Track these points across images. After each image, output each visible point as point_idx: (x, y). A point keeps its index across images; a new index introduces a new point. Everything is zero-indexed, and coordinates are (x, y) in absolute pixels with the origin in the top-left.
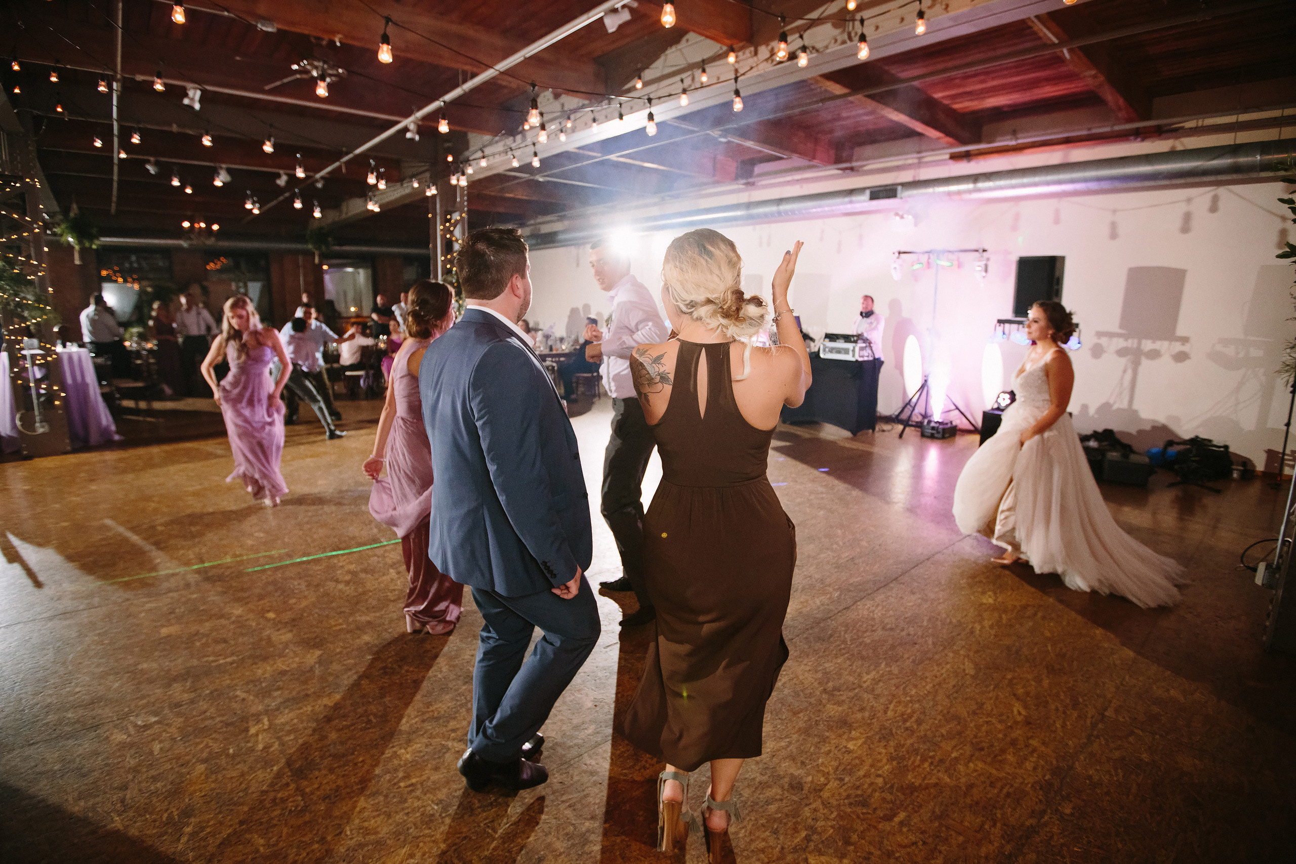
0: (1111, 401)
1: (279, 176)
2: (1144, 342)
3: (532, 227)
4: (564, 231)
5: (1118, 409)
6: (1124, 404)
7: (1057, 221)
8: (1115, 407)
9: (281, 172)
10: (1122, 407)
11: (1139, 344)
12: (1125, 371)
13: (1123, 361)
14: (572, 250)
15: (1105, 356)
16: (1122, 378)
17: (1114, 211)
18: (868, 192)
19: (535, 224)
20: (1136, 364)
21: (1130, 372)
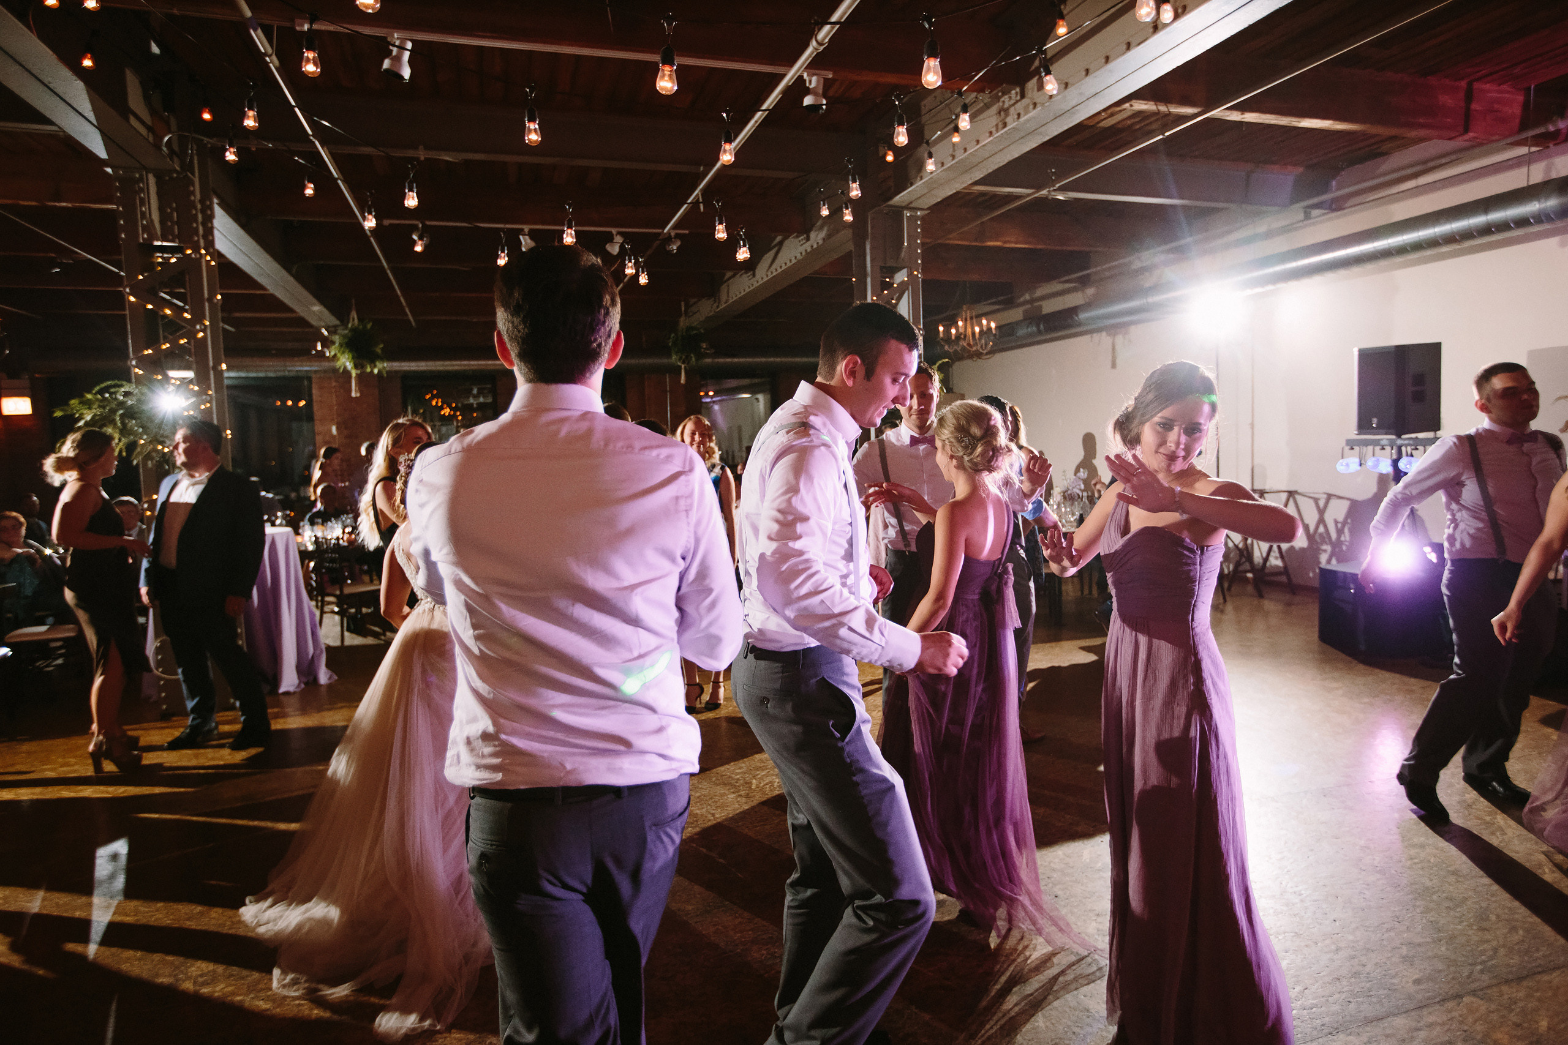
1: (610, 238)
3: (1028, 306)
4: (1089, 305)
9: (614, 231)
14: (1104, 339)
19: (1032, 301)
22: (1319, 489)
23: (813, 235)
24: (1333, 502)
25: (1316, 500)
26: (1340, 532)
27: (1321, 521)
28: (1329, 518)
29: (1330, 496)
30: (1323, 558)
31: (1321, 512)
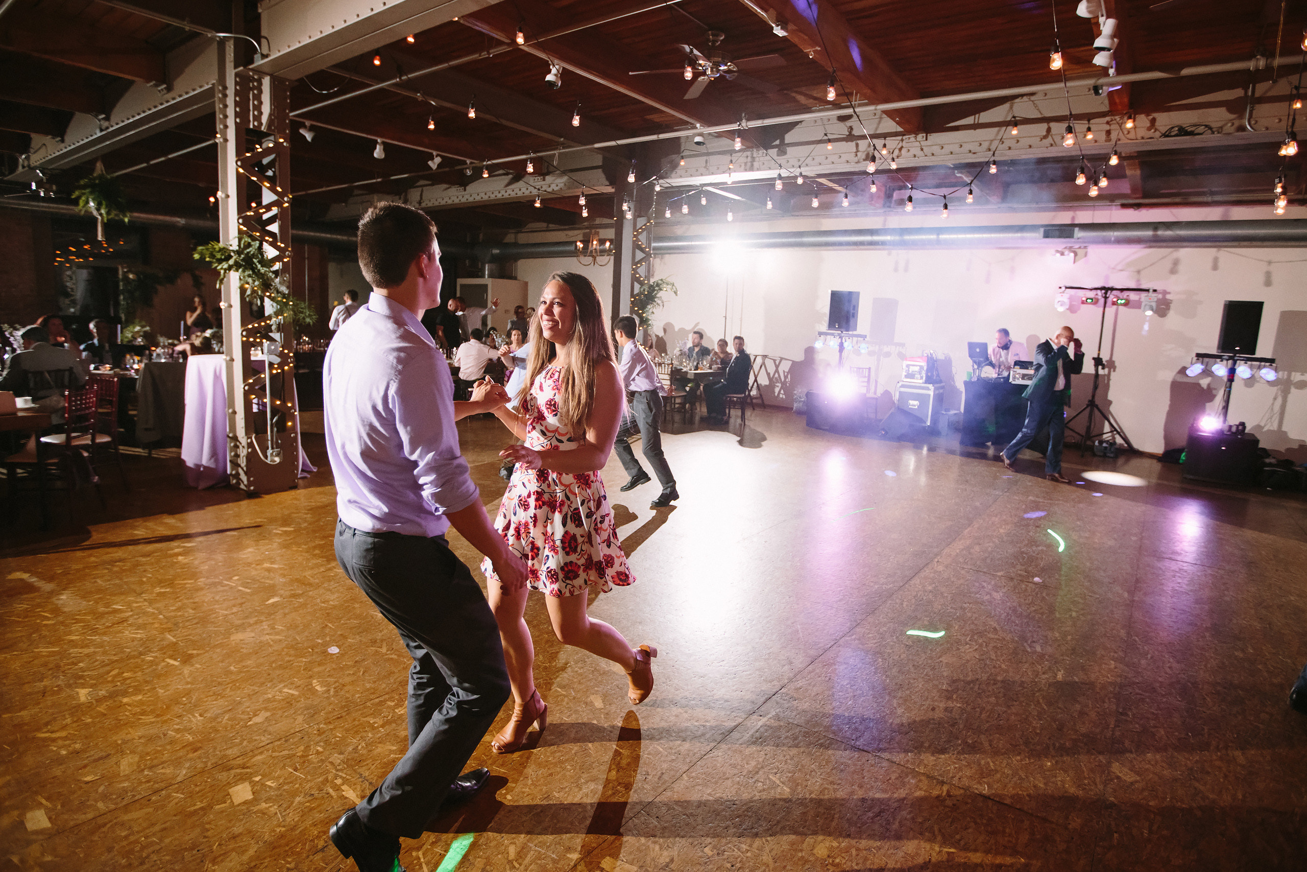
0: (1262, 424)
2: (1293, 374)
5: (1269, 431)
6: (1275, 427)
7: (1215, 267)
8: (1265, 429)
10: (1272, 428)
11: (1289, 376)
12: (1275, 399)
13: (1274, 389)
15: (1257, 385)
16: (1273, 404)
17: (1270, 263)
18: (1042, 230)
20: (1286, 393)
21: (1279, 401)
22: (776, 354)
23: (547, 178)
24: (783, 361)
25: (775, 361)
26: (786, 377)
27: (777, 371)
28: (781, 370)
29: (782, 359)
30: (777, 390)
31: (777, 367)
